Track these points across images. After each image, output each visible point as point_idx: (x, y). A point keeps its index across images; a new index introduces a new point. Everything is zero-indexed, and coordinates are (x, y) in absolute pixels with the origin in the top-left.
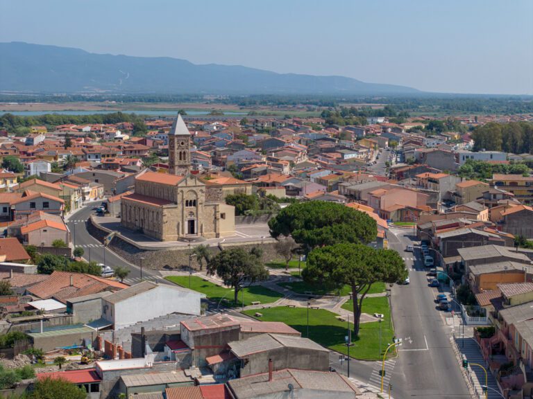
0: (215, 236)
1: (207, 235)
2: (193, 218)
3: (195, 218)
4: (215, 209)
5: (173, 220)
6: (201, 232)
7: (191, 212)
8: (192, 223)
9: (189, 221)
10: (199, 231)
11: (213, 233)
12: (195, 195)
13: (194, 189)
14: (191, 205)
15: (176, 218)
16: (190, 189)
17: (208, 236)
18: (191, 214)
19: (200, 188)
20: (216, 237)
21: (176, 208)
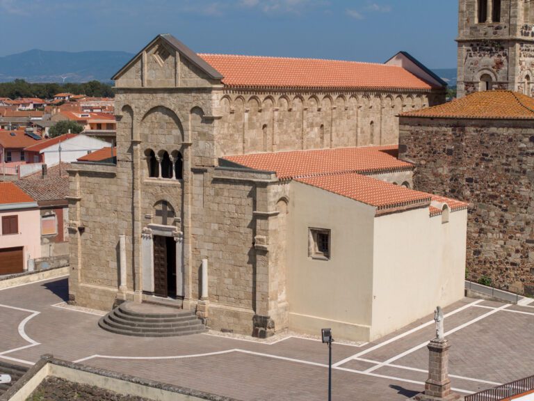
0: (250, 324)
1: (218, 312)
2: (171, 229)
3: (178, 231)
4: (252, 195)
5: (103, 228)
6: (200, 297)
7: (165, 203)
8: (166, 249)
9: (156, 239)
10: (191, 288)
11: (245, 310)
12: (177, 132)
13: (171, 102)
14: (167, 174)
15: (112, 219)
16: (157, 100)
17: (226, 321)
18: (165, 209)
19: (192, 100)
20: (255, 334)
21: (112, 175)
